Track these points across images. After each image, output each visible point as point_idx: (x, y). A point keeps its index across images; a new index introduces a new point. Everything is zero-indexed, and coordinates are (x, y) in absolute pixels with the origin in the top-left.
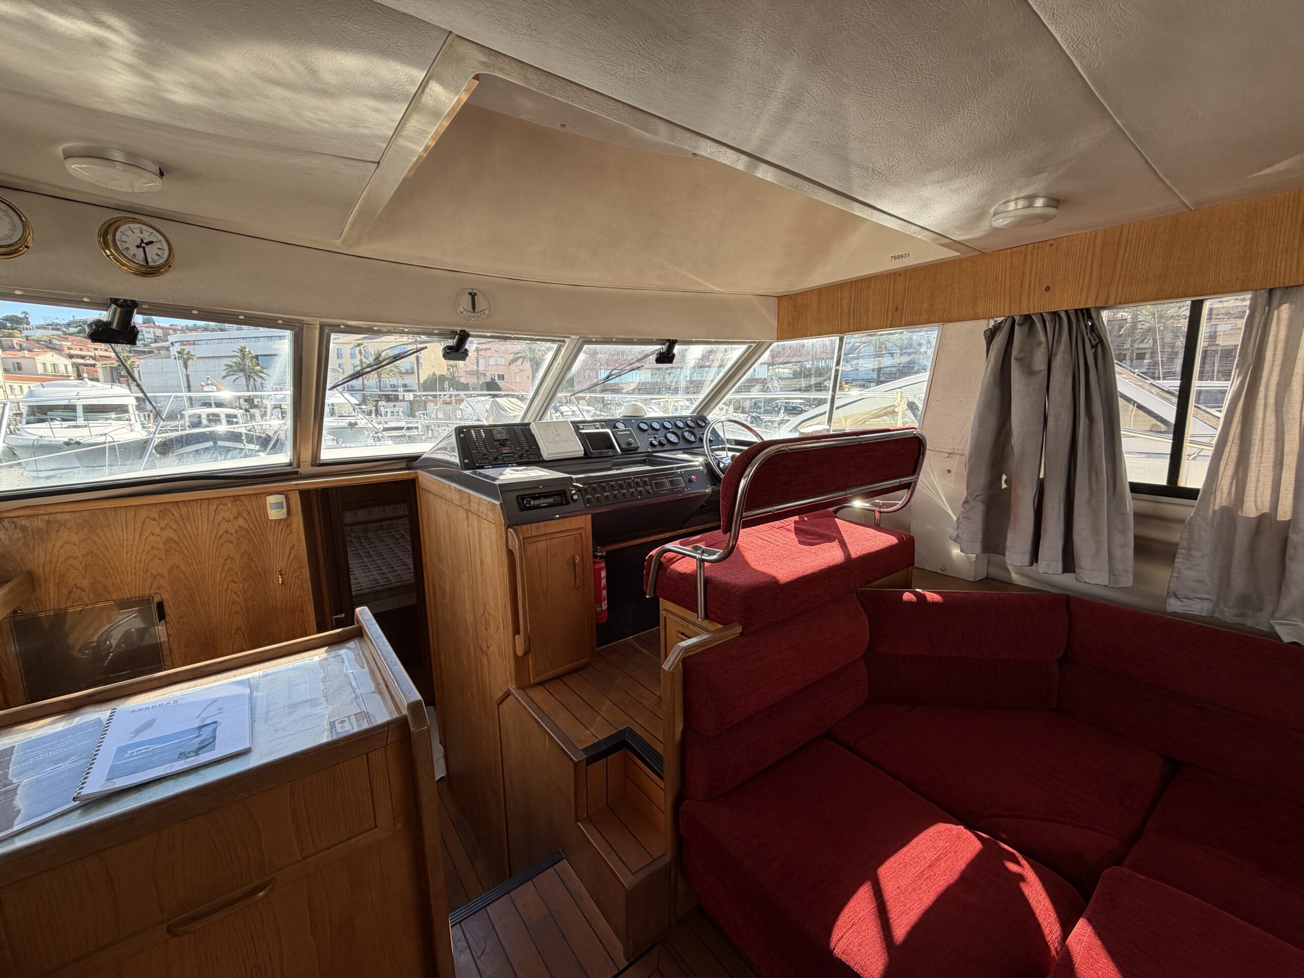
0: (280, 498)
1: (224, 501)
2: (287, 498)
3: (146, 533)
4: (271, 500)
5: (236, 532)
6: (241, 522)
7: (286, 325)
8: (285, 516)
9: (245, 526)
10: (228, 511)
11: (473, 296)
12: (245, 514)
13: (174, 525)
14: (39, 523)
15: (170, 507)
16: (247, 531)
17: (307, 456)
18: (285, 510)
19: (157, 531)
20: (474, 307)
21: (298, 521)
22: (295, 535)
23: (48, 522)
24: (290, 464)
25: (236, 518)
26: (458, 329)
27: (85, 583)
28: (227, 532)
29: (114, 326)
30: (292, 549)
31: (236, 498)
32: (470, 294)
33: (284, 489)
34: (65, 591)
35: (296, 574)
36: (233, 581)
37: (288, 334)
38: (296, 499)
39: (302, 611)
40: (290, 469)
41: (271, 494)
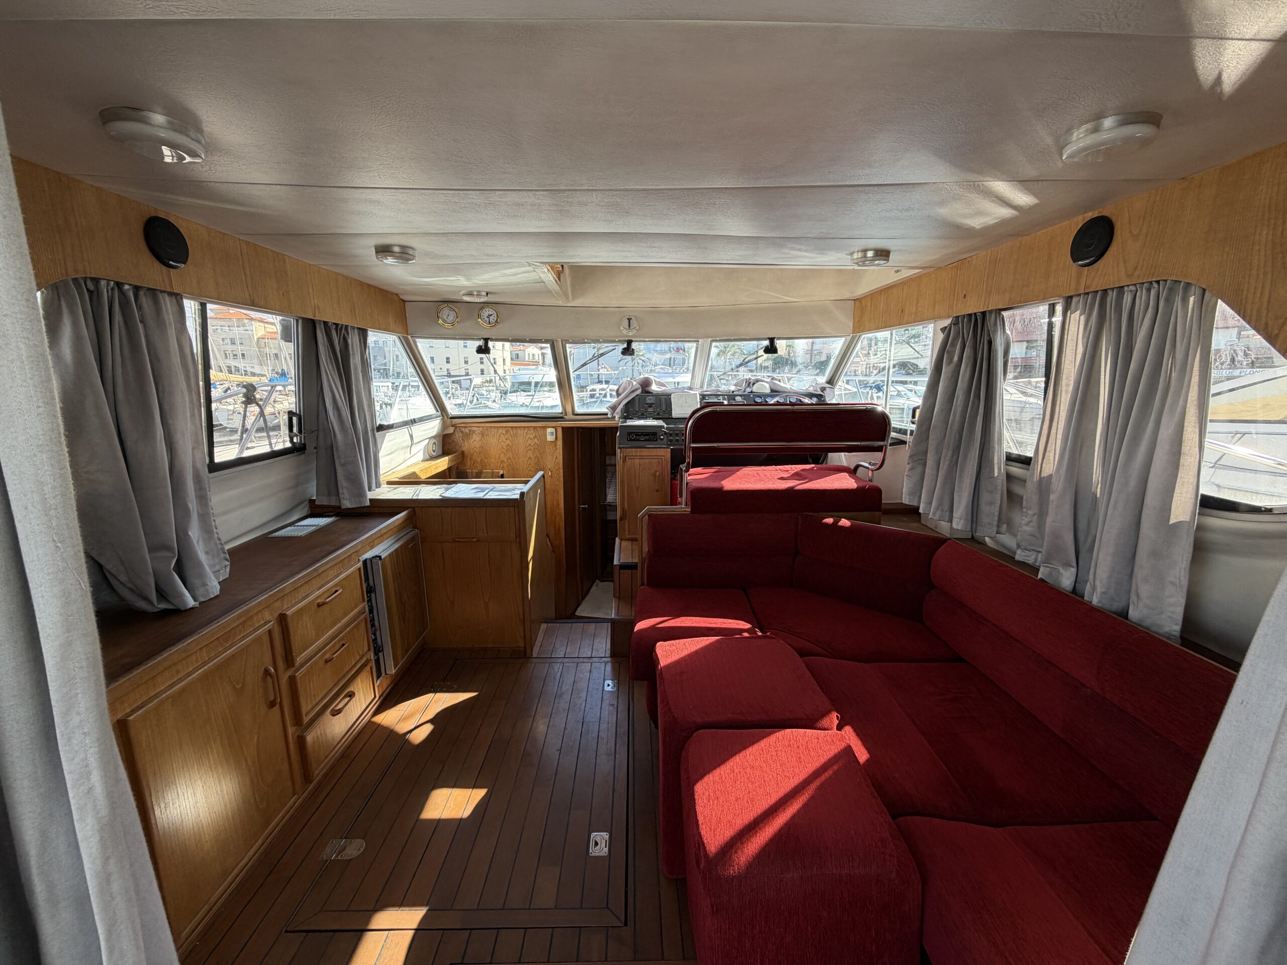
0: (553, 430)
1: (530, 429)
2: (556, 430)
3: (500, 440)
4: (549, 430)
5: (534, 445)
6: (536, 440)
7: (546, 341)
8: (554, 440)
9: (538, 443)
10: (531, 434)
11: (629, 320)
12: (538, 437)
13: (510, 438)
14: (467, 431)
15: (510, 429)
16: (538, 446)
17: (569, 410)
18: (554, 436)
19: (504, 440)
20: (629, 327)
21: (560, 443)
22: (558, 451)
23: (470, 431)
24: (562, 413)
25: (534, 438)
26: (626, 339)
27: (479, 460)
28: (530, 445)
29: (483, 348)
30: (556, 458)
31: (535, 428)
32: (628, 319)
33: (555, 425)
34: (472, 462)
35: (557, 472)
36: (530, 470)
37: (548, 345)
38: (560, 431)
39: (558, 493)
40: (561, 415)
41: (550, 427)
